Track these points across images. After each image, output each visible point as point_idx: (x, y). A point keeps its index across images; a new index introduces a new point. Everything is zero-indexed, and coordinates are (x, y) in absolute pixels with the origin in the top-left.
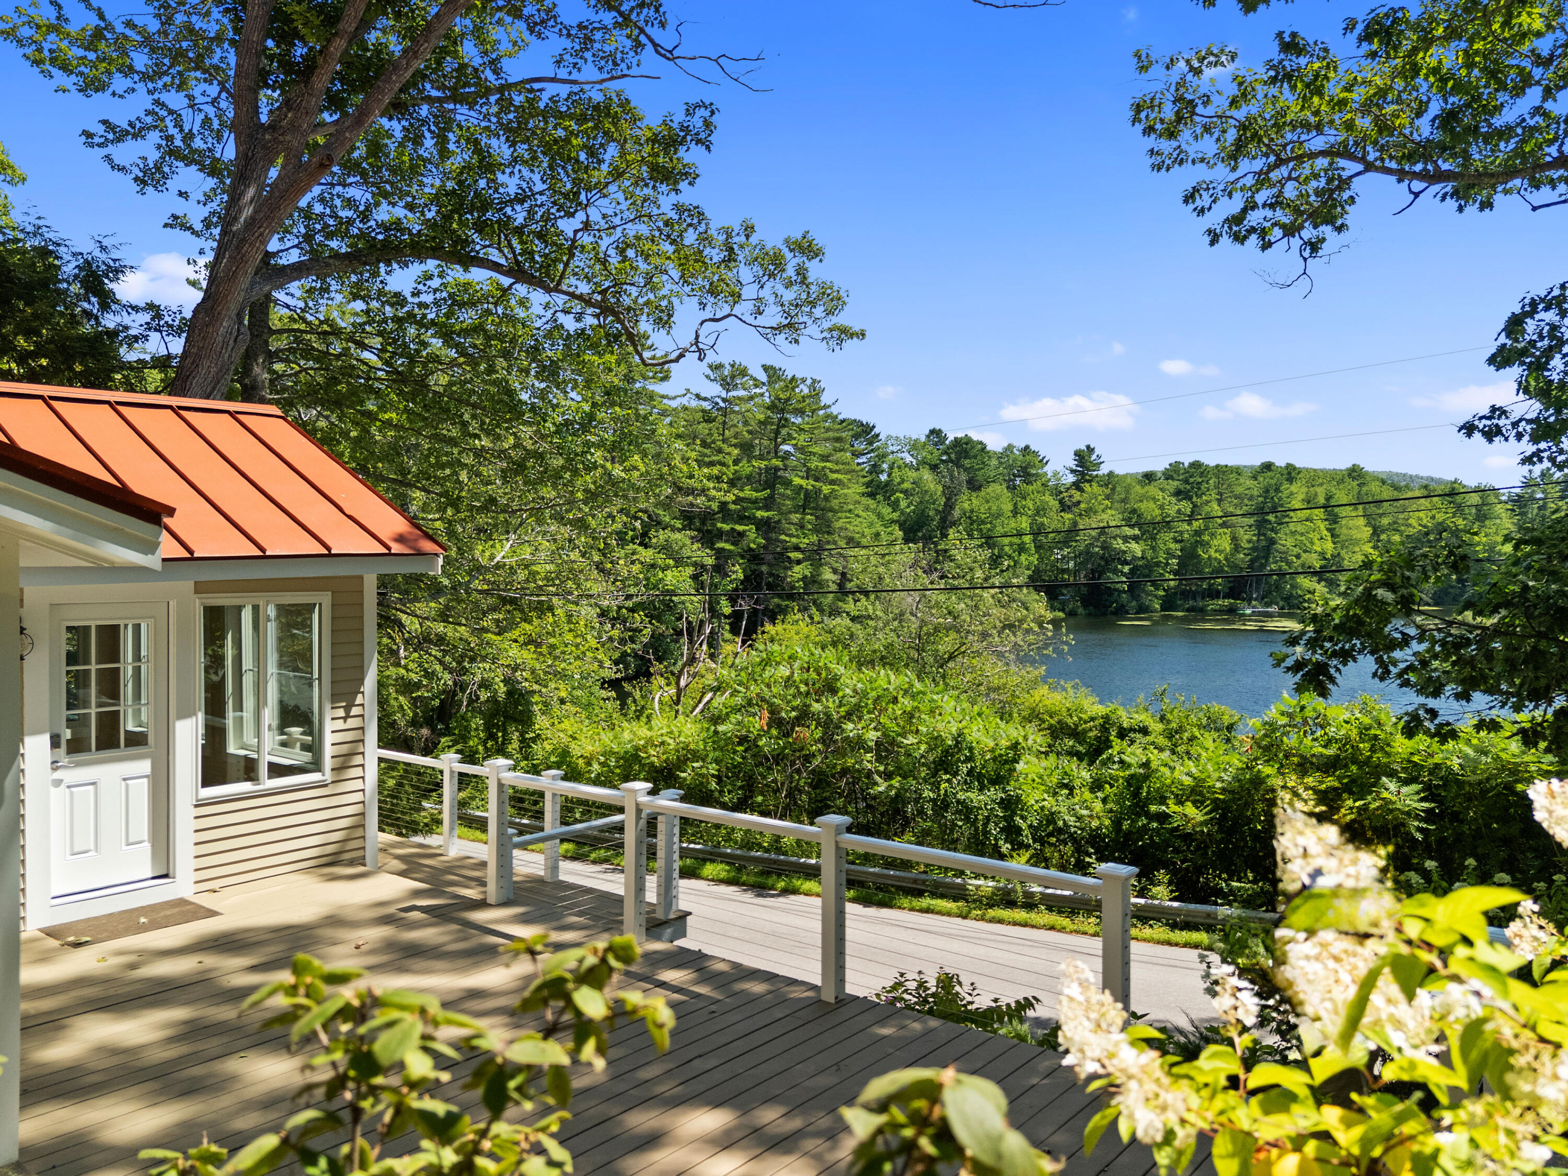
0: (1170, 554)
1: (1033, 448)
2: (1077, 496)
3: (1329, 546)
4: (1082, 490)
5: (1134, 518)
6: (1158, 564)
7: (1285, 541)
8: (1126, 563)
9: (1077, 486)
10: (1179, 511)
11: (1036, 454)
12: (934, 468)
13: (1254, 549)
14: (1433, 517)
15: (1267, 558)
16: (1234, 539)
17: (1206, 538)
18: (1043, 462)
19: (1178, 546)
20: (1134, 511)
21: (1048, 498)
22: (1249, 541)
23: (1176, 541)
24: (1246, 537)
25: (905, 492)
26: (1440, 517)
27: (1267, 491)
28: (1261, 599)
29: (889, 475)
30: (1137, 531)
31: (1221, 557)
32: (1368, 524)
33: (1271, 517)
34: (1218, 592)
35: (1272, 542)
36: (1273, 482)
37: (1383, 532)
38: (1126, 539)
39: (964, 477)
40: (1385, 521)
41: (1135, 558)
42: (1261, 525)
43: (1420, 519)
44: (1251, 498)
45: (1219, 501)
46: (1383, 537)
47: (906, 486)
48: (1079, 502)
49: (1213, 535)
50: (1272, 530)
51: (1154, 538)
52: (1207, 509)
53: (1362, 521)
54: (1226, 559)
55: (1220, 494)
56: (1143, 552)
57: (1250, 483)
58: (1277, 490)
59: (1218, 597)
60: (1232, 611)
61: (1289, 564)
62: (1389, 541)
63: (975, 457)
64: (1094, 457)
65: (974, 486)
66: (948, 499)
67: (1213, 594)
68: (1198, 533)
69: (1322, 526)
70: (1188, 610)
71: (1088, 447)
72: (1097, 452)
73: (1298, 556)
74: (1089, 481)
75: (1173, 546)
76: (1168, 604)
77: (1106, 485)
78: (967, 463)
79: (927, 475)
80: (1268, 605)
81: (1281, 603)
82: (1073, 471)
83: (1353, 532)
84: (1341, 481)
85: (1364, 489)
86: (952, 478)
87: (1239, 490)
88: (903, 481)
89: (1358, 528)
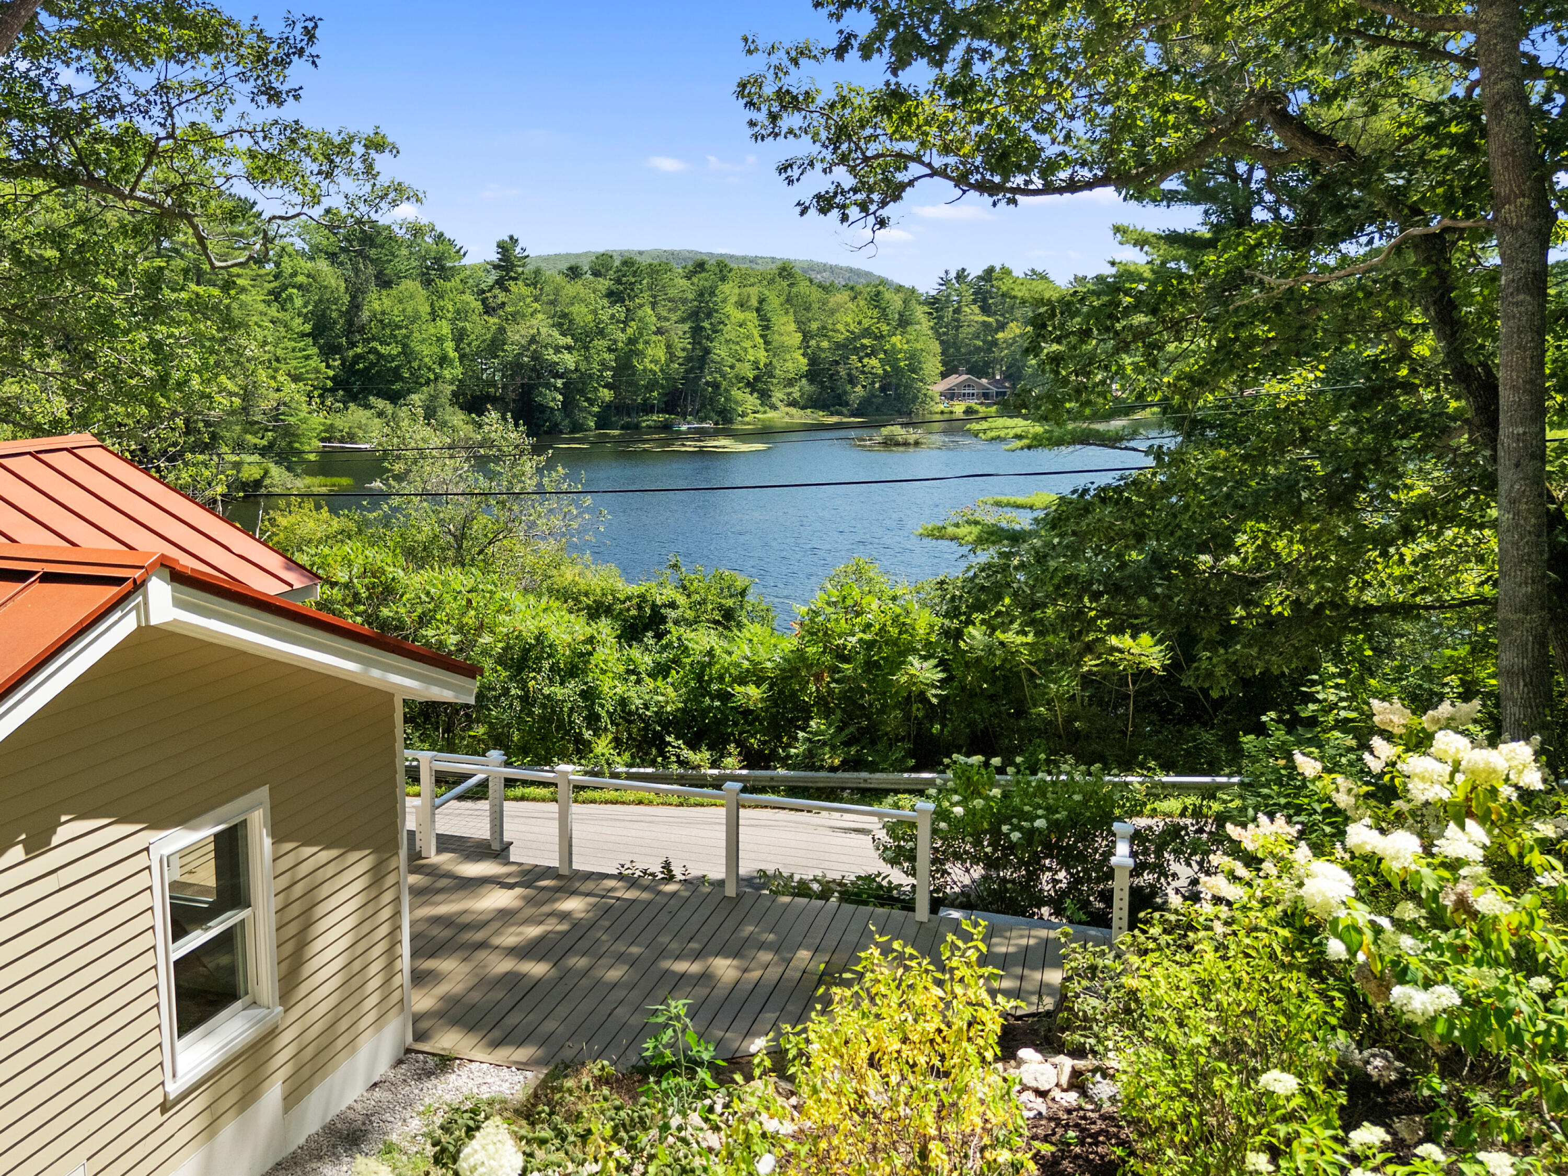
0: (604, 365)
1: (448, 235)
2: (502, 297)
3: (762, 356)
4: (507, 290)
5: (564, 322)
6: (591, 377)
7: (720, 351)
8: (557, 376)
9: (500, 283)
10: (613, 316)
11: (451, 243)
12: (332, 257)
13: (689, 359)
14: (860, 323)
15: (701, 369)
16: (669, 346)
17: (641, 346)
18: (460, 253)
19: (612, 357)
20: (565, 315)
21: (468, 297)
22: (683, 350)
23: (610, 350)
24: (682, 342)
25: (300, 287)
26: (866, 323)
27: (701, 295)
28: (696, 413)
29: (278, 264)
30: (569, 340)
31: (657, 369)
32: (799, 330)
33: (706, 324)
34: (653, 406)
35: (707, 351)
36: (707, 284)
37: (812, 337)
38: (557, 350)
39: (371, 270)
40: (814, 326)
41: (567, 371)
42: (697, 331)
43: (847, 324)
44: (684, 301)
45: (654, 305)
46: (813, 343)
47: (300, 279)
48: (503, 304)
49: (647, 343)
50: (708, 338)
51: (587, 348)
52: (640, 313)
53: (793, 327)
54: (662, 370)
55: (655, 297)
56: (577, 363)
57: (684, 282)
58: (713, 294)
59: (652, 412)
60: (666, 427)
61: (724, 376)
62: (818, 347)
63: (382, 246)
64: (518, 250)
65: (385, 283)
66: (353, 298)
67: (648, 409)
68: (632, 341)
69: (756, 333)
70: (622, 428)
71: (511, 238)
72: (521, 244)
73: (732, 367)
74: (515, 279)
75: (606, 356)
76: (603, 422)
77: (535, 285)
78: (373, 252)
79: (323, 265)
80: (702, 420)
81: (716, 418)
82: (496, 267)
83: (784, 338)
84: (772, 281)
85: (794, 290)
86: (357, 271)
87: (672, 292)
88: (294, 274)
89: (789, 334)
